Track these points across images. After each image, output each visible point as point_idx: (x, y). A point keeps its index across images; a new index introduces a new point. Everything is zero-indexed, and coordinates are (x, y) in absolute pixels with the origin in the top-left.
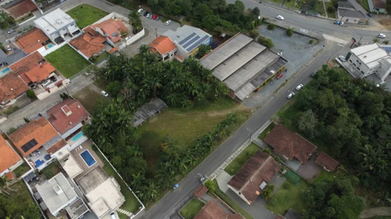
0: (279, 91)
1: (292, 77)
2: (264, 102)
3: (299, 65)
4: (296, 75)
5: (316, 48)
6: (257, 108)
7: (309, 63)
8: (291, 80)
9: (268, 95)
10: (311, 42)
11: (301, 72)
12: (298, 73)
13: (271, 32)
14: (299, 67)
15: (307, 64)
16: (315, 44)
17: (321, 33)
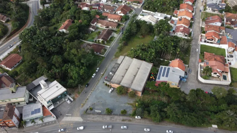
0: (105, 71)
1: (99, 81)
2: (110, 63)
3: (97, 90)
4: (97, 83)
5: (86, 107)
6: (112, 60)
7: (90, 93)
8: (99, 79)
9: (109, 67)
10: (91, 109)
11: (94, 86)
12: (96, 84)
13: (122, 110)
14: (96, 88)
15: (92, 91)
16: (87, 109)
17: (84, 122)
